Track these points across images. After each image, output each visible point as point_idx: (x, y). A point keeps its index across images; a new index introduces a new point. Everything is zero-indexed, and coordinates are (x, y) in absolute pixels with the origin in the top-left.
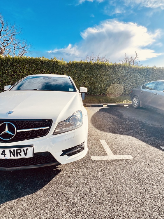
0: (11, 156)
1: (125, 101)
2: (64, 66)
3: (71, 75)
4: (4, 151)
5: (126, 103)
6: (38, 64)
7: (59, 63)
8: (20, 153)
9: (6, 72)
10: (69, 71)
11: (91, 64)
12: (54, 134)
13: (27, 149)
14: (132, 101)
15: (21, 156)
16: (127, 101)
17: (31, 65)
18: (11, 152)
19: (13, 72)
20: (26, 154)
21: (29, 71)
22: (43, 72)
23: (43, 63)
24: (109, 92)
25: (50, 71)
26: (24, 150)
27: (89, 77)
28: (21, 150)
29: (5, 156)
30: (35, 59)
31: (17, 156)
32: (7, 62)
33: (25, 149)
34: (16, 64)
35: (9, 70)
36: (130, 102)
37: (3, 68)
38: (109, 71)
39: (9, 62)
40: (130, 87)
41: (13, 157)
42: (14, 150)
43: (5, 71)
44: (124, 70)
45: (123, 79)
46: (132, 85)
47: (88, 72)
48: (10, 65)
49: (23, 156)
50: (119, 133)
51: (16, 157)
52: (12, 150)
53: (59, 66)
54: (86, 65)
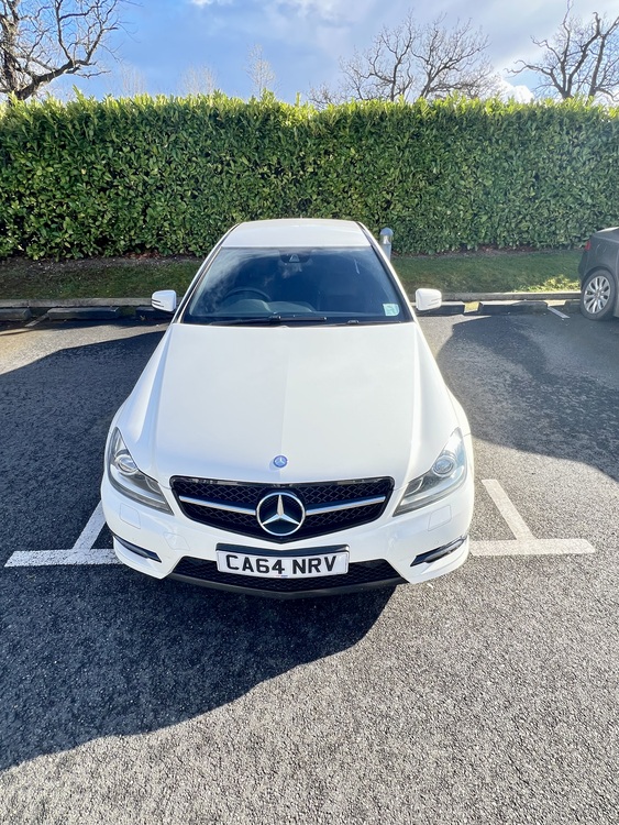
0: (295, 572)
1: (553, 281)
2: (305, 131)
3: (336, 171)
4: (279, 563)
5: (556, 291)
6: (200, 131)
7: (285, 116)
8: (316, 566)
9: (84, 172)
10: (327, 153)
11: (420, 112)
12: (394, 515)
13: (334, 558)
14: (583, 286)
15: (318, 571)
16: (559, 281)
17: (173, 138)
18: (295, 563)
19: (110, 171)
20: (330, 568)
21: (170, 163)
22: (222, 163)
23: (222, 125)
24: (485, 238)
25: (249, 160)
26: (326, 559)
27: (407, 175)
28: (319, 560)
29: (280, 573)
30: (186, 107)
31: (310, 571)
32: (78, 127)
33: (330, 557)
34: (114, 137)
35: (92, 163)
36: (571, 287)
37: (70, 155)
38: (497, 141)
39: (87, 127)
40: (577, 212)
41: (299, 575)
42: (304, 561)
43: (76, 168)
44: (568, 133)
45: (556, 178)
46: (590, 201)
47: (407, 154)
48: (94, 143)
49: (324, 571)
50: (540, 448)
51: (307, 575)
52: (299, 560)
53: (287, 132)
54: (399, 122)
